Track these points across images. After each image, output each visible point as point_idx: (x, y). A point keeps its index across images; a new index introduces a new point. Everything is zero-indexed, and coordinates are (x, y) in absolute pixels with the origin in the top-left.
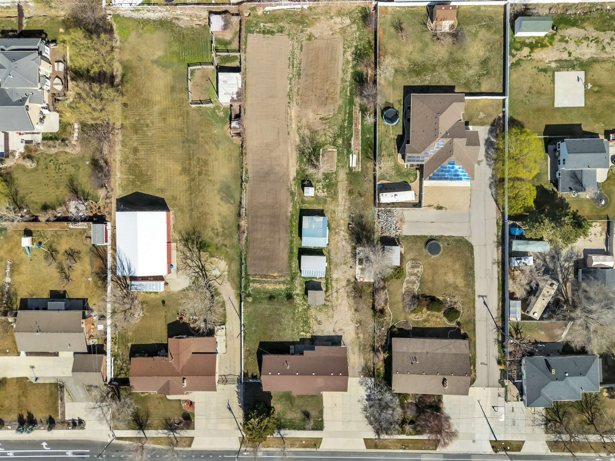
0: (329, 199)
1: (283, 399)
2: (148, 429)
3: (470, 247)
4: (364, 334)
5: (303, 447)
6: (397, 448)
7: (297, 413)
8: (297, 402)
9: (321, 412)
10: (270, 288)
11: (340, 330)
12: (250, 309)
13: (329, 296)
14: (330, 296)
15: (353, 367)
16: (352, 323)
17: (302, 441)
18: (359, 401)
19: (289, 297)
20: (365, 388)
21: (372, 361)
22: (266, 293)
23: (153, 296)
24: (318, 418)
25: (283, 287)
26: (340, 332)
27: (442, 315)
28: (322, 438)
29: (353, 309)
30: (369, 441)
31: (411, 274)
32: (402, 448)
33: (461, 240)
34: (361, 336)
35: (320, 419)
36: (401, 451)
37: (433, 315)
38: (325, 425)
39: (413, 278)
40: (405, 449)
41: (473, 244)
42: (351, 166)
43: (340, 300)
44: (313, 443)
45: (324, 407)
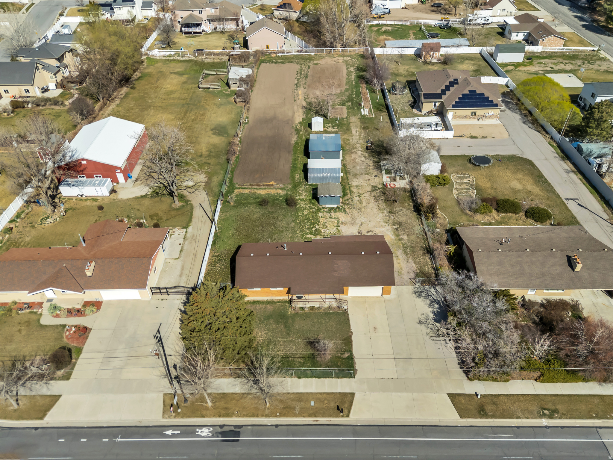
1: (272, 321)
3: (528, 162)
4: (408, 235)
7: (298, 344)
8: (299, 324)
9: (347, 341)
10: (263, 193)
11: (369, 232)
12: (230, 213)
13: (347, 200)
14: (350, 200)
15: (400, 273)
16: (386, 224)
17: (308, 401)
18: (420, 322)
19: (290, 202)
20: (429, 302)
21: (430, 266)
22: (258, 198)
23: (88, 203)
24: (343, 353)
27: (524, 217)
30: (461, 399)
31: (461, 183)
32: (544, 416)
33: (513, 157)
34: (405, 237)
35: (346, 355)
36: (545, 422)
37: (510, 217)
38: (357, 367)
39: (465, 186)
40: (551, 417)
41: (530, 158)
42: (363, 114)
43: (364, 204)
44: (333, 405)
45: (352, 333)
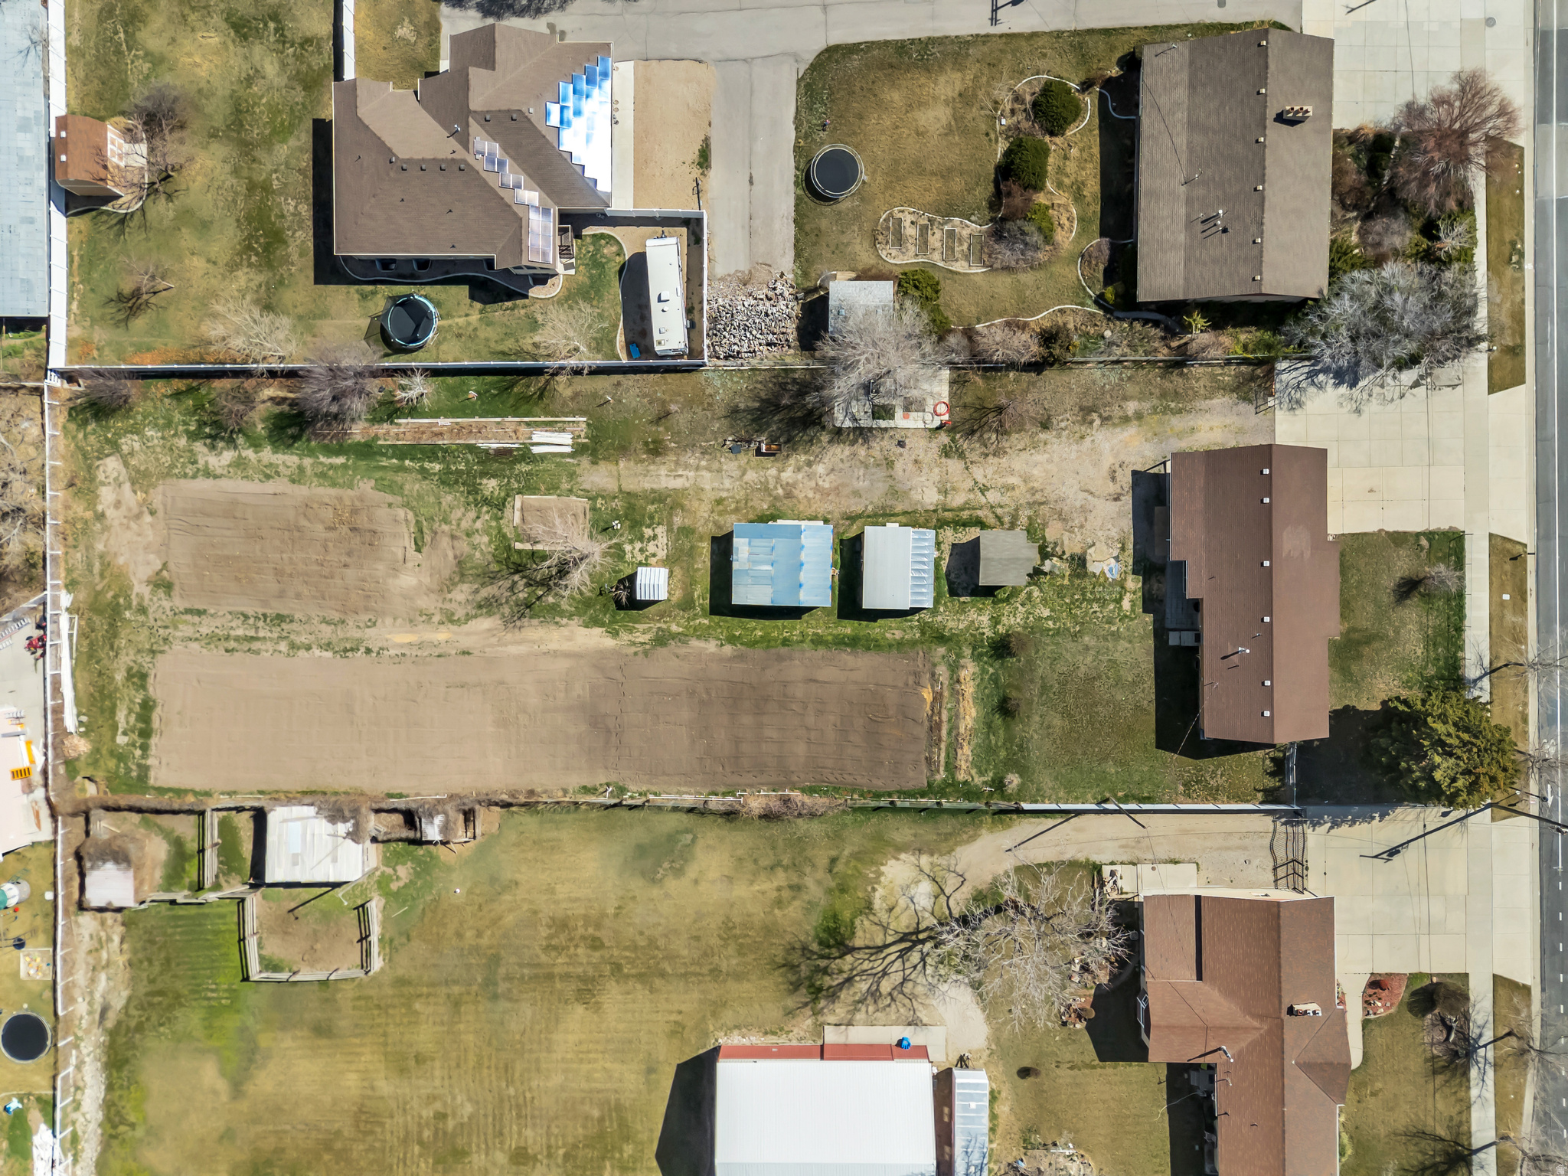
0: (678, 521)
1: (1354, 668)
2: (1469, 1134)
3: (833, 55)
4: (1125, 398)
5: (1525, 600)
6: (1519, 281)
7: (1401, 620)
8: (1365, 619)
9: (1398, 539)
10: (974, 713)
11: (1113, 479)
12: (1047, 782)
13: (998, 518)
14: (999, 511)
15: (1241, 431)
16: (1088, 439)
17: (1502, 603)
18: (1358, 411)
19: (1002, 648)
20: (1312, 390)
21: (1219, 371)
22: (989, 725)
23: (1004, 1109)
24: (1422, 548)
25: (969, 670)
26: (1119, 475)
27: (1058, 140)
28: (1491, 535)
29: (1043, 436)
30: (1496, 376)
31: (923, 245)
32: (1520, 263)
33: (808, 87)
34: (1131, 407)
35: (1424, 542)
36: (1529, 266)
37: (1060, 170)
38: (1445, 526)
39: (935, 239)
40: (1522, 254)
41: (822, 46)
42: (568, 450)
43: (1013, 480)
44: (1508, 567)
45: (1380, 531)
